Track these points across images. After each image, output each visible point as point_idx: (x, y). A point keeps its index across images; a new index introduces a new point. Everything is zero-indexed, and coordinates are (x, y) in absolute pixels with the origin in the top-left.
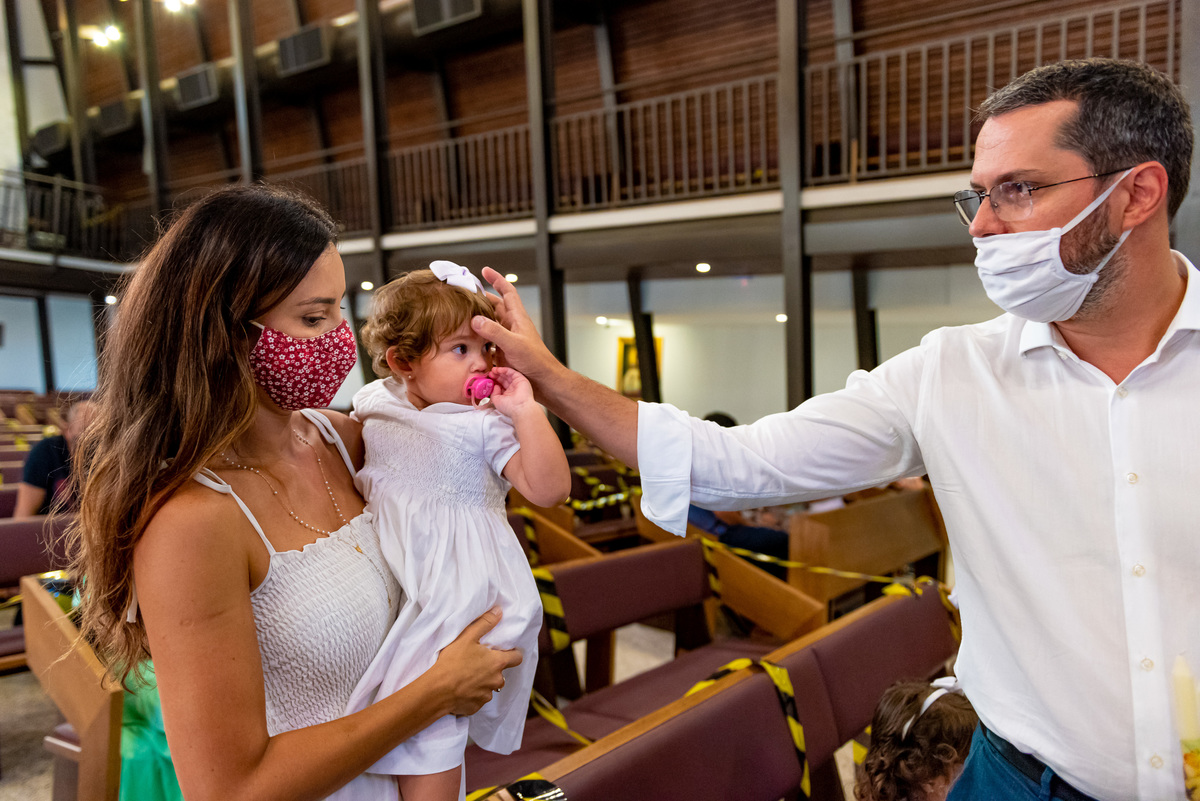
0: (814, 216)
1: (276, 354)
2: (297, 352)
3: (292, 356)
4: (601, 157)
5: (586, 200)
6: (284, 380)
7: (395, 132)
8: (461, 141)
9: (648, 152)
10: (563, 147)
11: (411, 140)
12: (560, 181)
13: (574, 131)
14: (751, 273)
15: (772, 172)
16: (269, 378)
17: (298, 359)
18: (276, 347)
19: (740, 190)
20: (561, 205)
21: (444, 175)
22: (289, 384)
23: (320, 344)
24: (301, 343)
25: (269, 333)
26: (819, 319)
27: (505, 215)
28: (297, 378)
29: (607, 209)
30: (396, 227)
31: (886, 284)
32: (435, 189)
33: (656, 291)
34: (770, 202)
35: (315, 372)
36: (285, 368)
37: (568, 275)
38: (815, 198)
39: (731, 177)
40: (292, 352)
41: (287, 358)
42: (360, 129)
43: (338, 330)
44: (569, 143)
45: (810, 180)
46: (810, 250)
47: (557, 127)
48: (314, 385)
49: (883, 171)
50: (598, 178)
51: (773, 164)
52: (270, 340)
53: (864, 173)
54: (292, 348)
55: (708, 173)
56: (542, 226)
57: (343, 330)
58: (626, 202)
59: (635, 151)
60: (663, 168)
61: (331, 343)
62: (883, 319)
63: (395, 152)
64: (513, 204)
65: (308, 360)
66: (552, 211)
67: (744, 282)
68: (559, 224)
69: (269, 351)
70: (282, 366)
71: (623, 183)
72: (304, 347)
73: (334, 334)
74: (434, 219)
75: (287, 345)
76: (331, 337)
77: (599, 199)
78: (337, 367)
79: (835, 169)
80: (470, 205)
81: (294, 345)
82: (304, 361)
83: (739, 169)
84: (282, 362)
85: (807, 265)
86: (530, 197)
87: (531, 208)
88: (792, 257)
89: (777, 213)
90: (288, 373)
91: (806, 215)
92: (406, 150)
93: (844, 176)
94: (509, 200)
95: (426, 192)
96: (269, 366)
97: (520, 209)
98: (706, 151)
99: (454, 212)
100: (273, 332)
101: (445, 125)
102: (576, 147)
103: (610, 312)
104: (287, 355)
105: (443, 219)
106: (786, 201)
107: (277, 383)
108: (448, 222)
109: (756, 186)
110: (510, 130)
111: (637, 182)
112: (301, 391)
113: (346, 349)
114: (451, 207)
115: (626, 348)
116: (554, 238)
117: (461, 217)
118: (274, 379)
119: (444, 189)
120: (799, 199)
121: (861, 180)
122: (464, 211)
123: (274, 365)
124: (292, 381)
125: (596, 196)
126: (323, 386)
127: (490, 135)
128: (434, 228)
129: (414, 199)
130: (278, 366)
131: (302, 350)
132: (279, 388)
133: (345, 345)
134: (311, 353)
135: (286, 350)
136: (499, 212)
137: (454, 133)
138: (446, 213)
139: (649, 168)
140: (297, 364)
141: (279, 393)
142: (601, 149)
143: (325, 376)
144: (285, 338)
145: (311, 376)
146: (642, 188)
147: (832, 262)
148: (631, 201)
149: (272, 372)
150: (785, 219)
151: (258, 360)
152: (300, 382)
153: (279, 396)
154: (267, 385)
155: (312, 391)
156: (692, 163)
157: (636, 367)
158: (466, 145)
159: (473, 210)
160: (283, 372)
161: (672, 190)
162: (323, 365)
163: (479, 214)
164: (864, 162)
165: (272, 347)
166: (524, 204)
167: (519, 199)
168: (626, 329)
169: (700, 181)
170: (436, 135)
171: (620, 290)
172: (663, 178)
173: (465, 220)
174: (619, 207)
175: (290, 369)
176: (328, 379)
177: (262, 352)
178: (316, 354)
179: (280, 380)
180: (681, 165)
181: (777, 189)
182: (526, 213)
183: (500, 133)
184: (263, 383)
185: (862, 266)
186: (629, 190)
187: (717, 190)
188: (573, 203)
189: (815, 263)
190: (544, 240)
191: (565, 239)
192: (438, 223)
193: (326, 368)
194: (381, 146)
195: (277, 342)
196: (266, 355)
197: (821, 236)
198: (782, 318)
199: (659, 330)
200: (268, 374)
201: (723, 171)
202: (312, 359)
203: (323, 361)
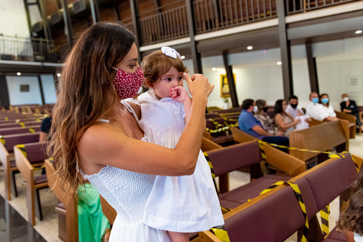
0: (290, 25)
1: (122, 79)
2: (128, 78)
3: (127, 79)
4: (211, 13)
5: (207, 28)
6: (124, 88)
7: (142, 12)
8: (163, 13)
9: (228, 10)
10: (198, 12)
11: (147, 15)
12: (198, 23)
13: (201, 5)
14: (267, 48)
15: (274, 12)
16: (119, 87)
17: (129, 80)
18: (122, 76)
19: (262, 19)
20: (199, 31)
21: (158, 25)
22: (126, 89)
23: (135, 75)
24: (130, 74)
25: (120, 71)
26: (294, 62)
27: (180, 36)
28: (128, 87)
29: (214, 31)
30: (144, 44)
31: (318, 48)
32: (156, 31)
33: (233, 58)
34: (274, 22)
35: (133, 85)
36: (125, 84)
37: (202, 54)
38: (290, 19)
39: (259, 15)
40: (127, 78)
41: (126, 80)
42: (130, 13)
43: (139, 70)
44: (200, 10)
45: (288, 13)
46: (289, 38)
47: (195, 5)
48: (133, 89)
49: (317, 7)
50: (211, 21)
51: (274, 9)
52: (121, 74)
53: (309, 8)
54: (127, 76)
55: (250, 14)
56: (192, 39)
57: (140, 70)
58: (221, 28)
59: (223, 10)
60: (234, 15)
61: (137, 74)
62: (318, 61)
63: (142, 19)
64: (182, 32)
65: (132, 80)
66: (195, 33)
67: (265, 52)
68: (198, 38)
69: (120, 77)
70: (124, 83)
71: (220, 21)
72: (131, 76)
73: (138, 71)
74: (156, 40)
75: (126, 75)
76: (137, 72)
77: (211, 28)
78: (139, 83)
79: (298, 8)
80: (167, 34)
81: (128, 75)
82: (130, 81)
83: (261, 12)
84: (124, 81)
85: (289, 43)
86: (188, 30)
87: (188, 33)
88: (283, 41)
89: (277, 26)
90: (126, 85)
91: (287, 26)
92: (145, 18)
93: (302, 10)
94: (180, 31)
95: (153, 31)
96: (120, 83)
97: (184, 34)
98: (249, 7)
99: (163, 37)
100: (121, 71)
101: (157, 8)
102: (202, 11)
103: (217, 66)
104: (126, 79)
105: (159, 40)
106: (280, 22)
107: (122, 89)
108: (161, 41)
109: (269, 17)
110: (179, 8)
111: (224, 20)
112: (129, 91)
113: (141, 76)
114: (161, 35)
115: (223, 78)
116: (196, 43)
117: (165, 38)
118: (121, 88)
119: (159, 30)
120: (285, 20)
121: (307, 11)
122: (166, 37)
123: (121, 83)
124: (126, 88)
125: (210, 27)
126: (135, 89)
127: (173, 10)
128: (156, 43)
129: (149, 34)
130: (123, 83)
131: (130, 77)
132: (122, 91)
133: (141, 75)
134: (132, 78)
135: (125, 77)
136: (177, 35)
137: (160, 11)
138: (160, 38)
139: (228, 15)
140: (128, 82)
141: (122, 93)
142: (211, 10)
143: (136, 86)
144: (125, 73)
145: (132, 86)
146: (227, 22)
147: (298, 42)
148: (223, 27)
149: (120, 86)
150: (279, 28)
151: (116, 81)
152: (128, 88)
153: (122, 94)
154: (119, 90)
155: (132, 91)
156: (244, 12)
157: (227, 84)
158: (165, 14)
159: (169, 36)
160: (124, 85)
161: (237, 22)
162: (136, 82)
163: (171, 37)
164: (309, 4)
165: (121, 76)
166: (186, 32)
167: (184, 31)
168: (223, 71)
169: (247, 18)
170: (154, 12)
171: (220, 58)
172: (234, 18)
173: (166, 39)
174: (218, 30)
175: (126, 84)
176: (137, 87)
177: (118, 78)
178: (134, 78)
179: (123, 88)
180: (240, 13)
181: (276, 17)
182: (187, 35)
183: (176, 9)
184: (117, 90)
185: (309, 42)
186: (222, 23)
187: (254, 20)
188: (202, 30)
189: (292, 43)
190: (193, 43)
191: (201, 42)
192: (158, 41)
193: (136, 83)
194: (137, 18)
195: (122, 74)
196: (119, 79)
197: (293, 33)
198: (280, 63)
199: (235, 71)
200: (119, 86)
201: (256, 13)
202: (133, 80)
203: (136, 80)
